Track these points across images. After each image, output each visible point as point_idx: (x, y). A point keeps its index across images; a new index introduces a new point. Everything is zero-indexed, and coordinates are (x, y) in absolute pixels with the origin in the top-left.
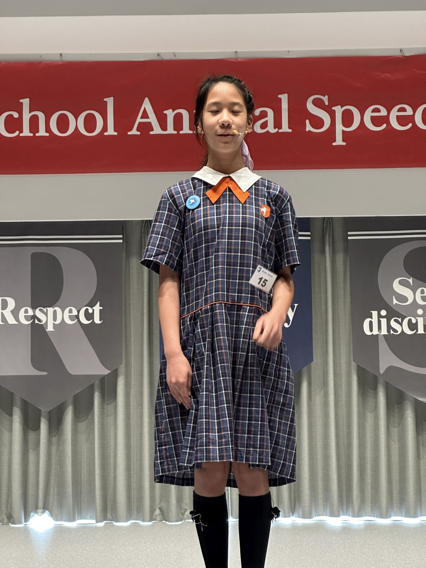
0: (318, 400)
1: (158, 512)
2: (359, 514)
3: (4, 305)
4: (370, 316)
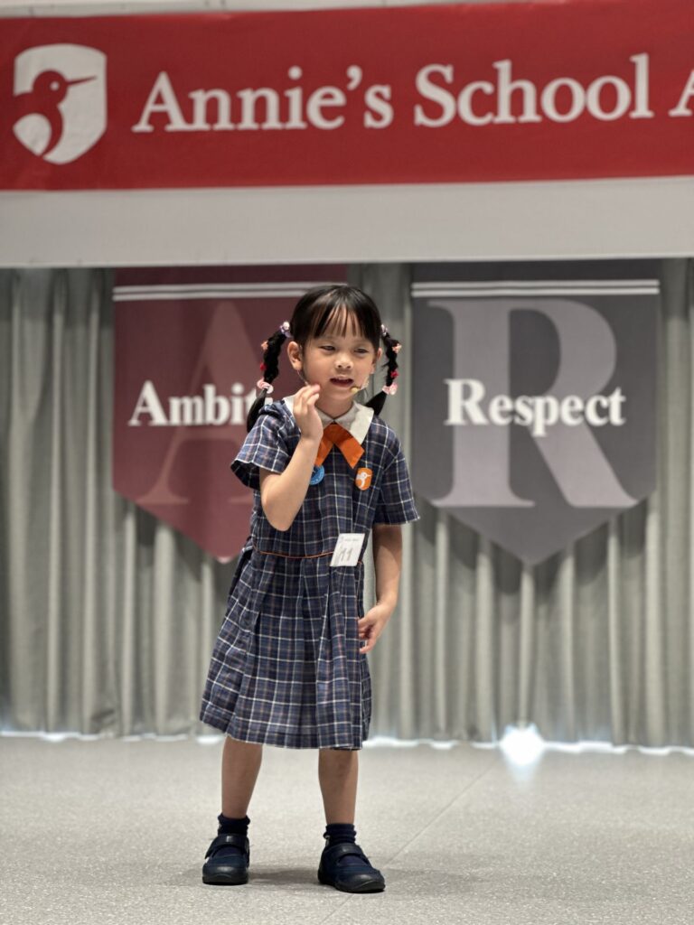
3: (467, 393)
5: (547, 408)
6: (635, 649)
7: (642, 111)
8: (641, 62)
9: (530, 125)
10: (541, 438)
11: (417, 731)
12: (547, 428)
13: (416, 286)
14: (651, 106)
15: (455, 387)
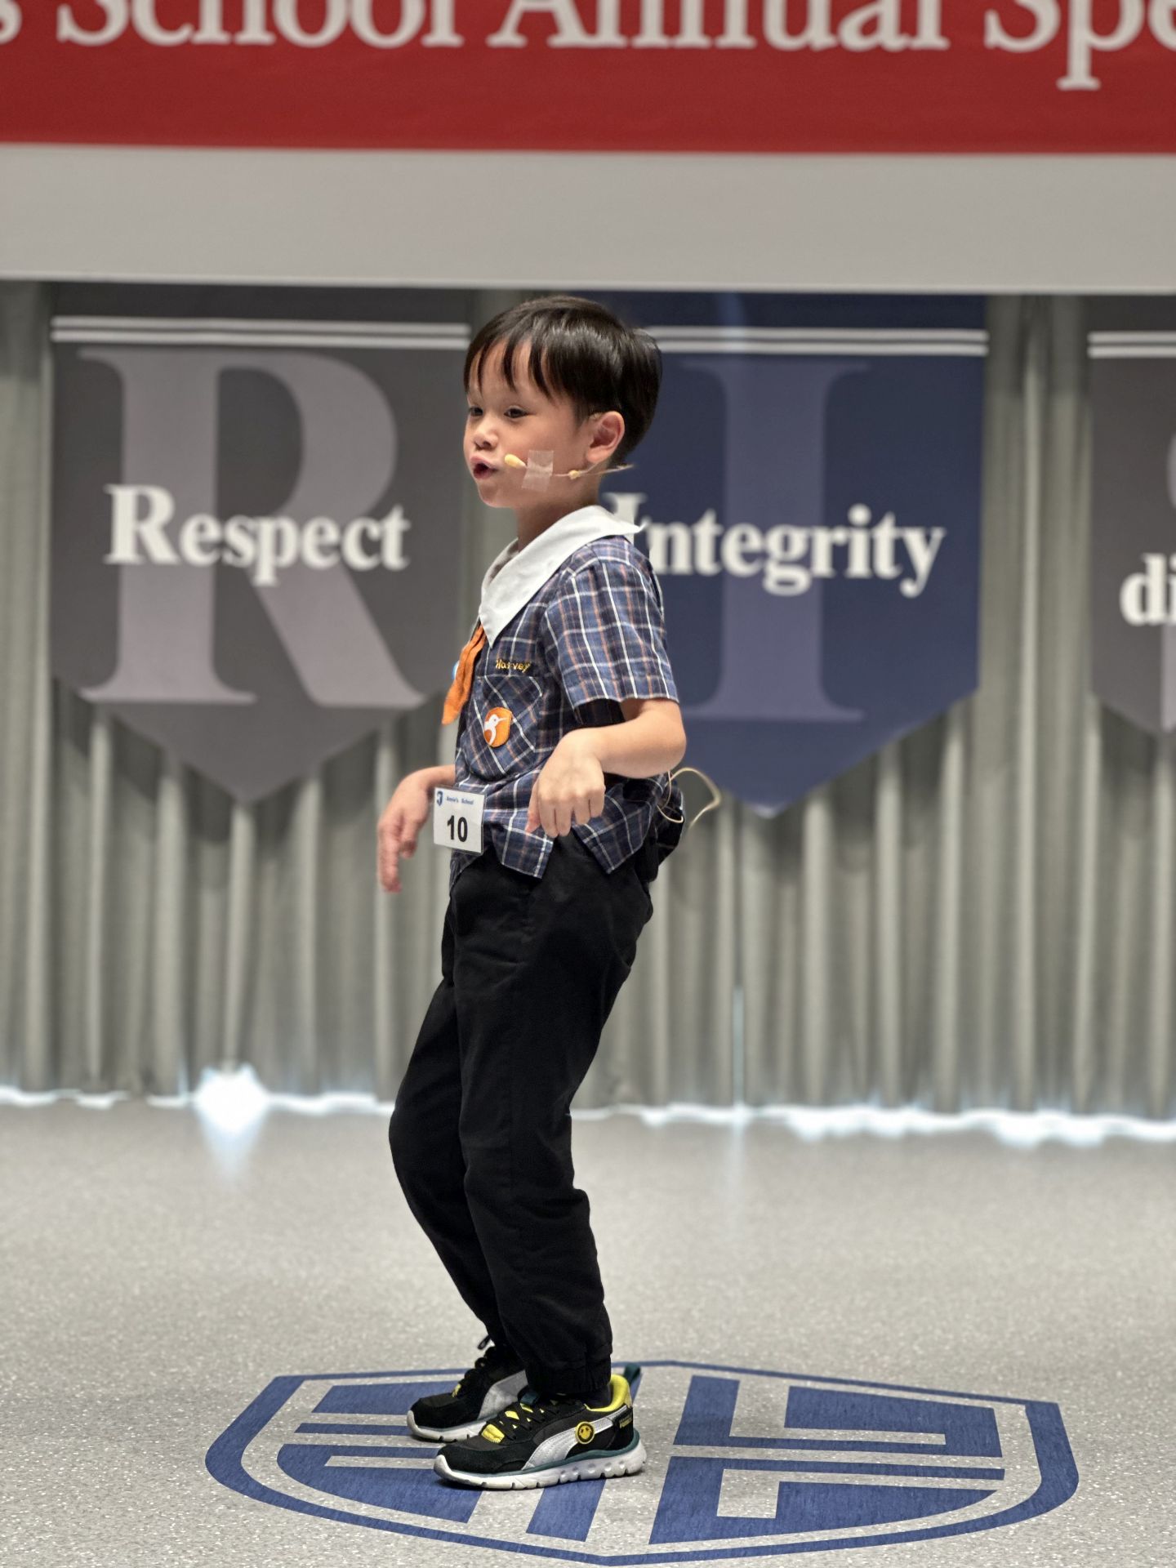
0: (990, 794)
2: (1088, 1107)
3: (143, 509)
4: (1142, 569)
5: (279, 537)
7: (444, 34)
9: (255, 49)
10: (268, 588)
11: (54, 1077)
12: (279, 572)
13: (60, 321)
14: (459, 26)
15: (124, 499)
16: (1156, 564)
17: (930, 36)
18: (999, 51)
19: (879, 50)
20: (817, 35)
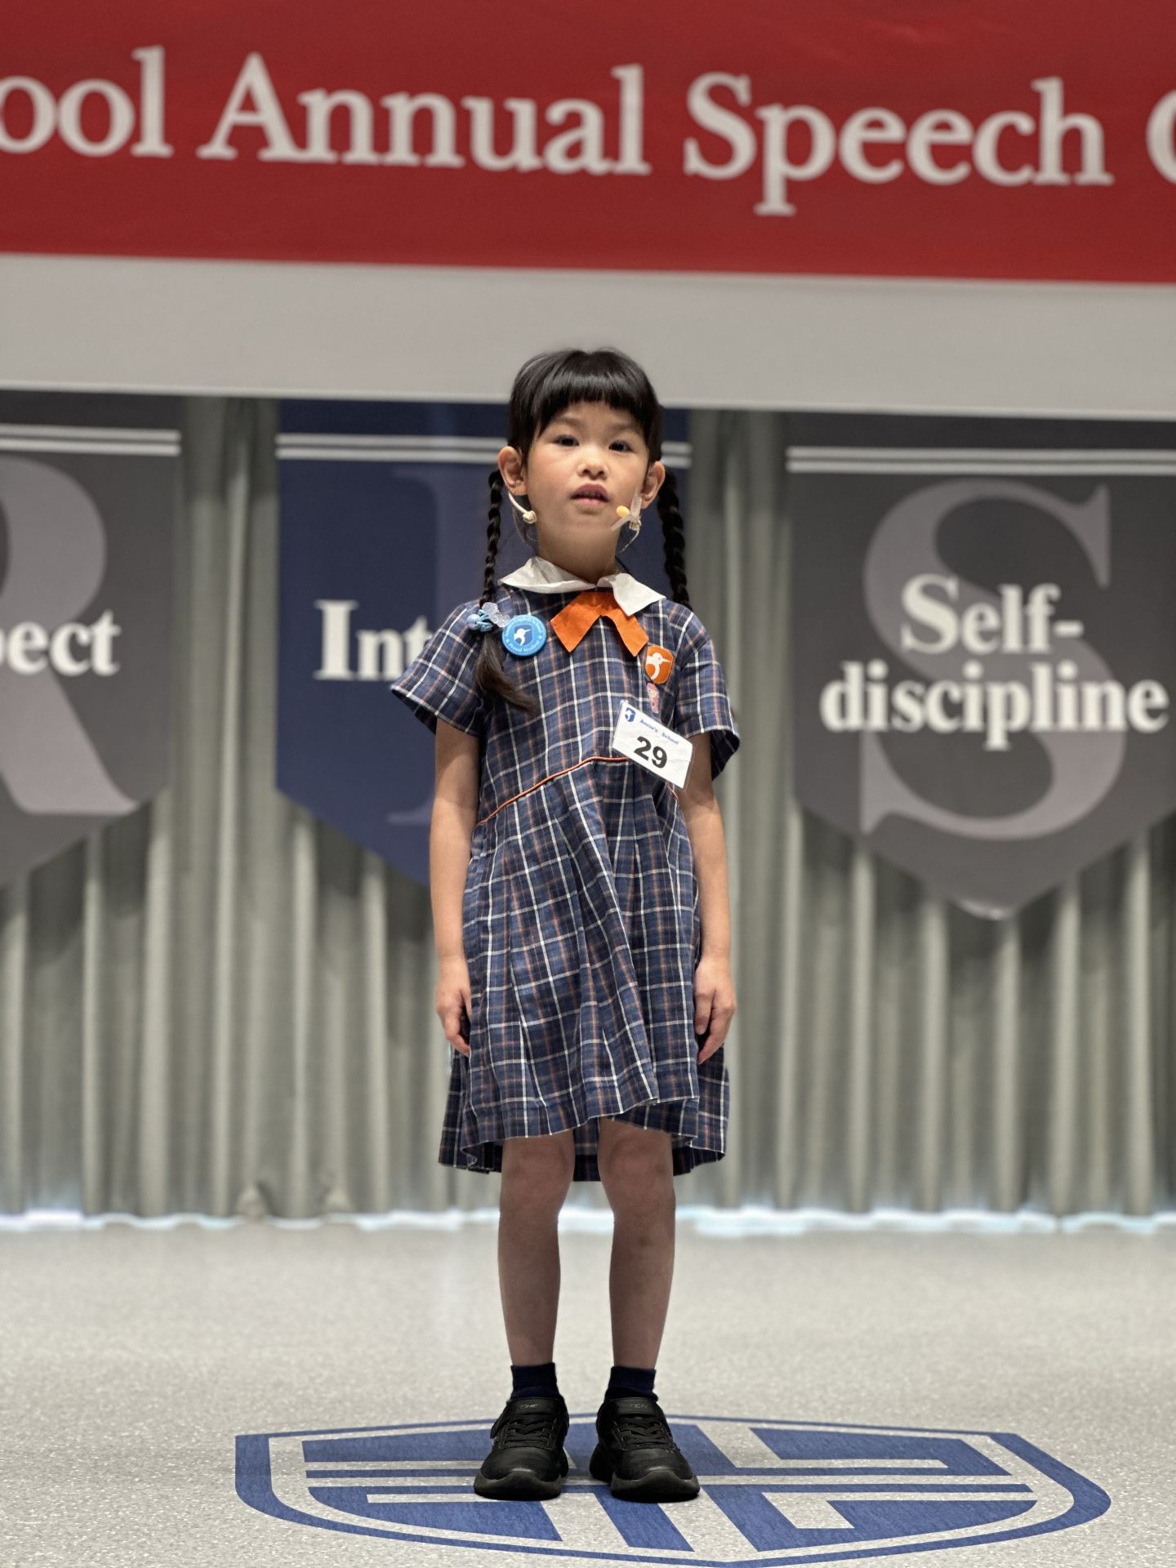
1: (250, 1194)
2: (793, 1203)
4: (841, 676)
6: (126, 1054)
7: (153, 144)
8: (152, 61)
14: (169, 136)
16: (854, 671)
17: (632, 160)
18: (698, 179)
19: (583, 174)
20: (524, 156)
